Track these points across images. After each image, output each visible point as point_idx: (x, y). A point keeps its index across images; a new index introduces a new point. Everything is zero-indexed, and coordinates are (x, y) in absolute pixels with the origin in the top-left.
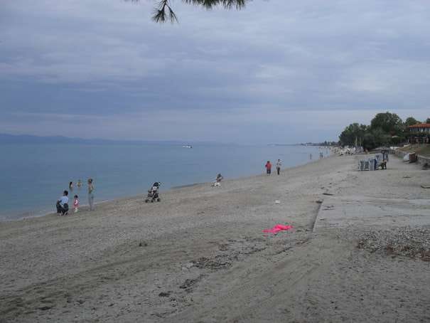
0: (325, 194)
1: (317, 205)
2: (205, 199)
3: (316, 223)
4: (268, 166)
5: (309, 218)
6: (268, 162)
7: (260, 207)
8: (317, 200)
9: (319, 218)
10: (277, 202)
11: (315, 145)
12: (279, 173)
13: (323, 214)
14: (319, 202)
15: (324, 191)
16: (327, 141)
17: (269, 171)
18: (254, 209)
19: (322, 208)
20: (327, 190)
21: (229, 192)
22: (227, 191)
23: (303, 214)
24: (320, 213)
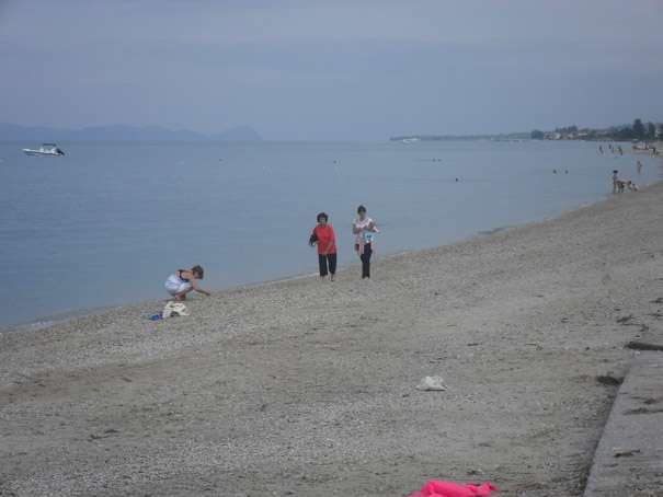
0: (633, 346)
1: (602, 391)
2: (125, 372)
3: (595, 469)
4: (322, 237)
5: (566, 449)
6: (322, 217)
7: (358, 406)
8: (602, 371)
9: (607, 449)
10: (430, 381)
11: (591, 136)
12: (366, 273)
13: (623, 431)
14: (611, 382)
15: (631, 334)
16: (644, 121)
17: (328, 263)
18: (332, 413)
19: (622, 403)
20: (645, 328)
21: (227, 344)
22: (217, 335)
23: (545, 433)
24: (611, 425)
